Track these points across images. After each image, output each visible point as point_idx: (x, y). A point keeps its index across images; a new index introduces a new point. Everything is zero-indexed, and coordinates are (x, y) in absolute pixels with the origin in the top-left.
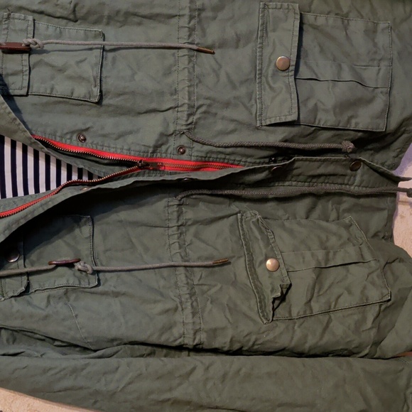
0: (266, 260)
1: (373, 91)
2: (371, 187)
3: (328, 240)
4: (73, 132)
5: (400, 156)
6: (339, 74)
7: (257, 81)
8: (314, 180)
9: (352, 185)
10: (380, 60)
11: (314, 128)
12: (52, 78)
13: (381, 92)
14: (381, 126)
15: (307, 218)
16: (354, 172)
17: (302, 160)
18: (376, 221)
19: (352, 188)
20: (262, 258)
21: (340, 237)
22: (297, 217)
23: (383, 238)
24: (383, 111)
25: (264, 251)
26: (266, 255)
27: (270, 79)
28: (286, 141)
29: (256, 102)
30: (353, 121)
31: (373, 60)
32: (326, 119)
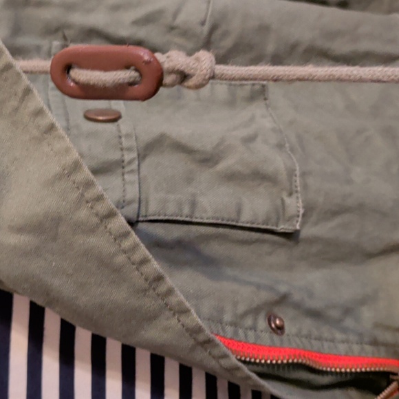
4: (255, 311)
12: (189, 180)
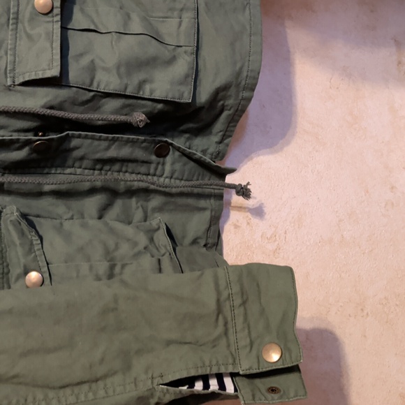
0: (26, 272)
1: (174, 49)
2: (187, 180)
3: (117, 247)
5: (226, 141)
6: (126, 24)
7: (11, 27)
8: (107, 167)
9: (161, 176)
10: (182, 10)
11: (92, 94)
13: (185, 52)
14: (186, 95)
15: (100, 218)
16: (161, 160)
17: (79, 136)
18: (195, 224)
19: (162, 180)
20: (19, 270)
21: (136, 244)
22: (86, 216)
23: (205, 246)
24: (187, 76)
25: (23, 261)
26: (25, 267)
27: (26, 24)
28: (51, 108)
29: (6, 54)
30: (147, 87)
31: (172, 9)
32: (107, 81)
